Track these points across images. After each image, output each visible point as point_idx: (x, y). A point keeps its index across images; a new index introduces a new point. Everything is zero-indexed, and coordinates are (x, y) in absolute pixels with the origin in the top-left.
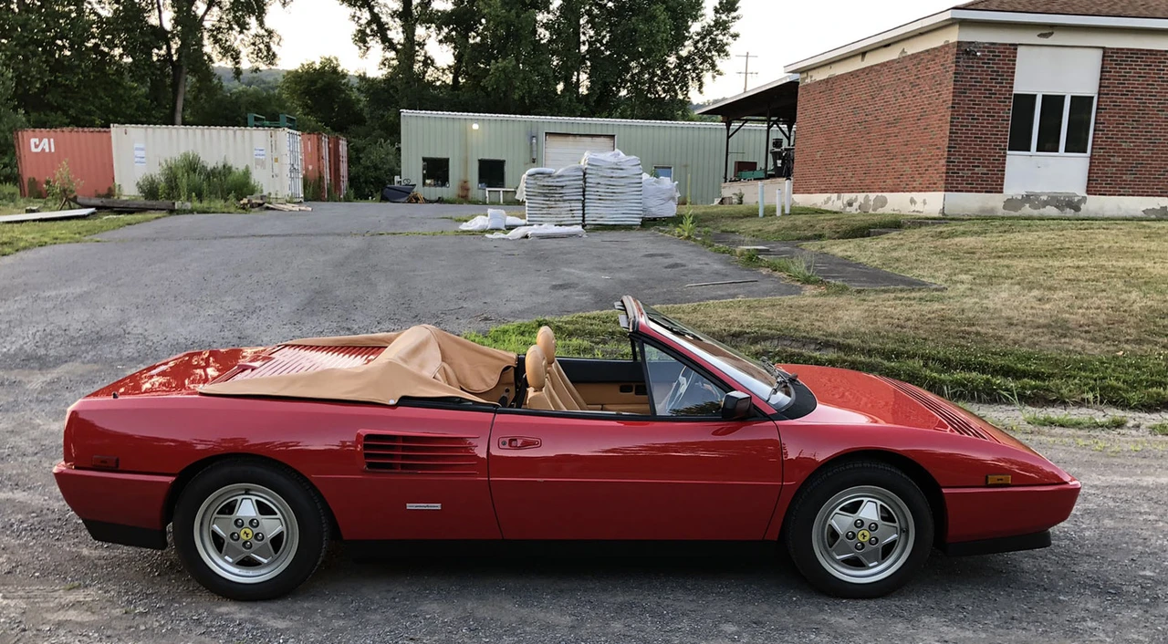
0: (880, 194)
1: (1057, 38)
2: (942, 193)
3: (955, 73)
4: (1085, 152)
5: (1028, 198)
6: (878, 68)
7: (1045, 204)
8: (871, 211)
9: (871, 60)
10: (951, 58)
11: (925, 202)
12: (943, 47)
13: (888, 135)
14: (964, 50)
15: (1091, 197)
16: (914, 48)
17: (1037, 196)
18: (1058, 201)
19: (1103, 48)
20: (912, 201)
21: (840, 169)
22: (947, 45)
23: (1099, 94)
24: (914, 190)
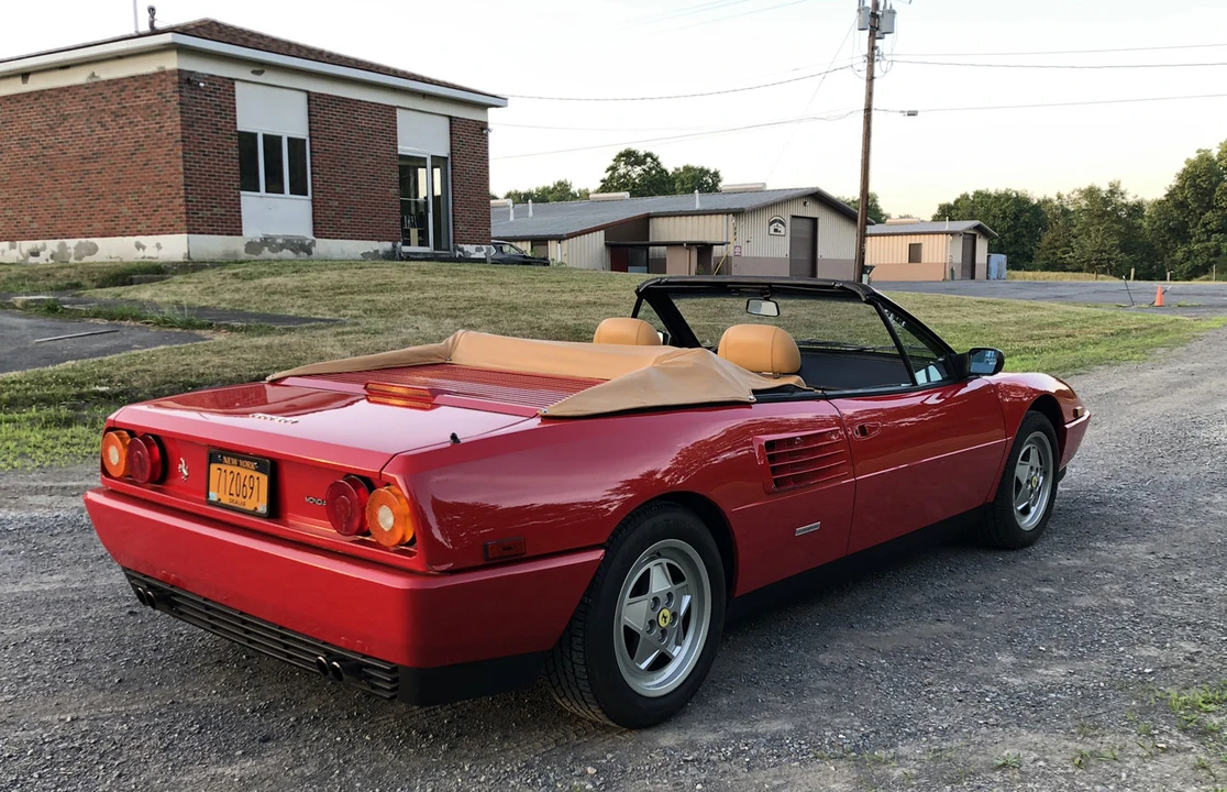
0: (84, 240)
1: (268, 77)
2: (185, 236)
3: (180, 104)
4: (306, 195)
5: (267, 241)
6: (54, 93)
7: (282, 247)
8: (72, 261)
9: (36, 84)
10: (170, 88)
11: (159, 246)
12: (155, 74)
13: (88, 172)
14: (186, 80)
15: (318, 241)
16: (107, 73)
17: (273, 238)
18: (292, 244)
19: (307, 92)
20: (139, 246)
21: (9, 213)
22: (163, 73)
23: (311, 137)
24: (139, 233)
